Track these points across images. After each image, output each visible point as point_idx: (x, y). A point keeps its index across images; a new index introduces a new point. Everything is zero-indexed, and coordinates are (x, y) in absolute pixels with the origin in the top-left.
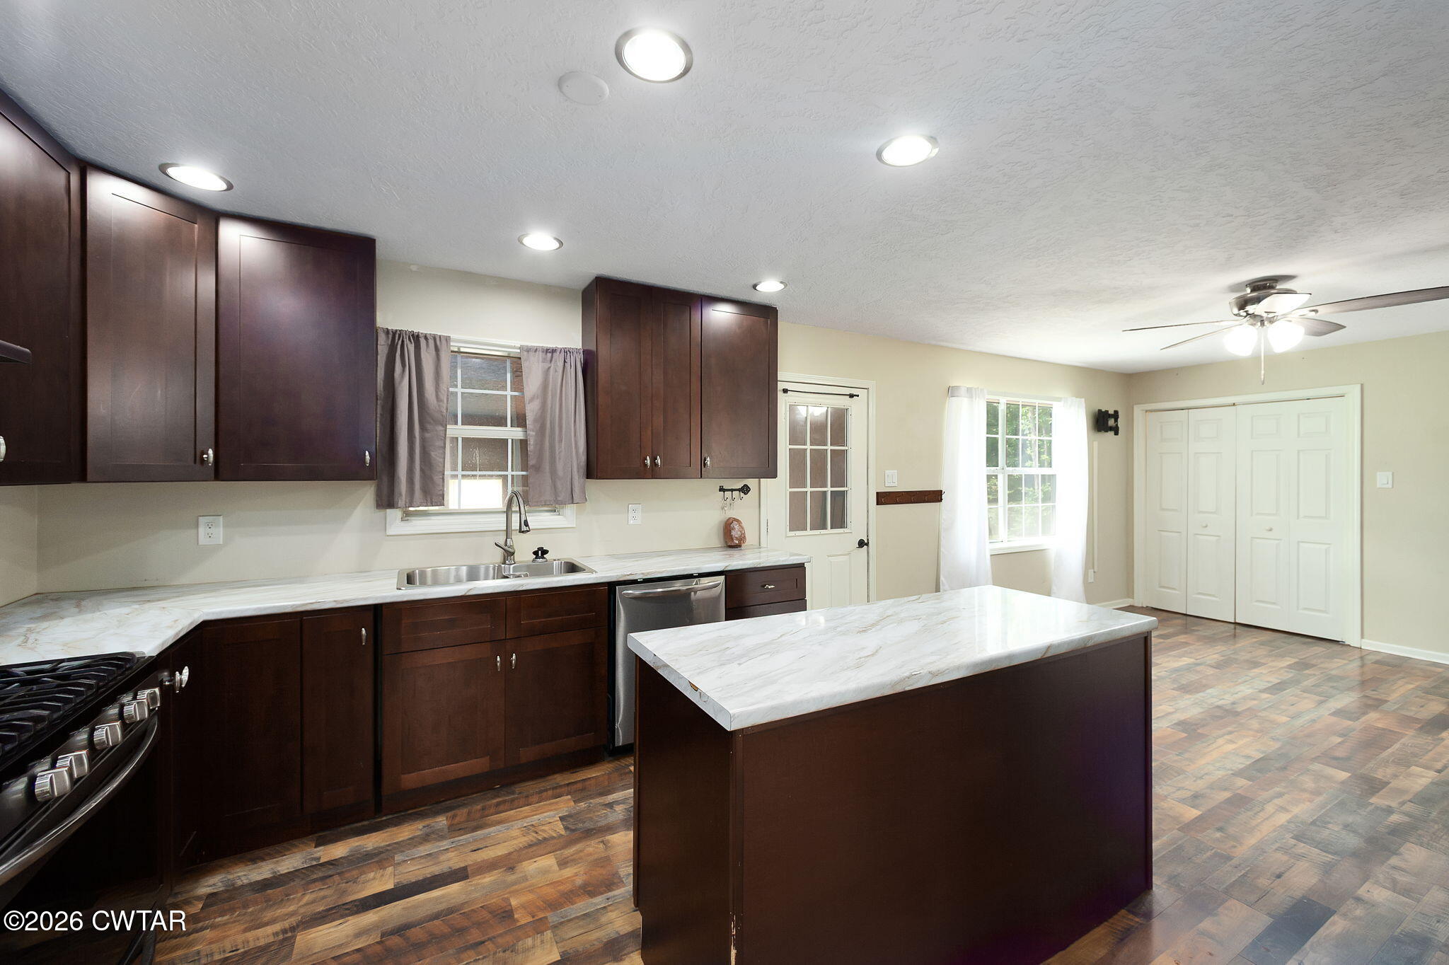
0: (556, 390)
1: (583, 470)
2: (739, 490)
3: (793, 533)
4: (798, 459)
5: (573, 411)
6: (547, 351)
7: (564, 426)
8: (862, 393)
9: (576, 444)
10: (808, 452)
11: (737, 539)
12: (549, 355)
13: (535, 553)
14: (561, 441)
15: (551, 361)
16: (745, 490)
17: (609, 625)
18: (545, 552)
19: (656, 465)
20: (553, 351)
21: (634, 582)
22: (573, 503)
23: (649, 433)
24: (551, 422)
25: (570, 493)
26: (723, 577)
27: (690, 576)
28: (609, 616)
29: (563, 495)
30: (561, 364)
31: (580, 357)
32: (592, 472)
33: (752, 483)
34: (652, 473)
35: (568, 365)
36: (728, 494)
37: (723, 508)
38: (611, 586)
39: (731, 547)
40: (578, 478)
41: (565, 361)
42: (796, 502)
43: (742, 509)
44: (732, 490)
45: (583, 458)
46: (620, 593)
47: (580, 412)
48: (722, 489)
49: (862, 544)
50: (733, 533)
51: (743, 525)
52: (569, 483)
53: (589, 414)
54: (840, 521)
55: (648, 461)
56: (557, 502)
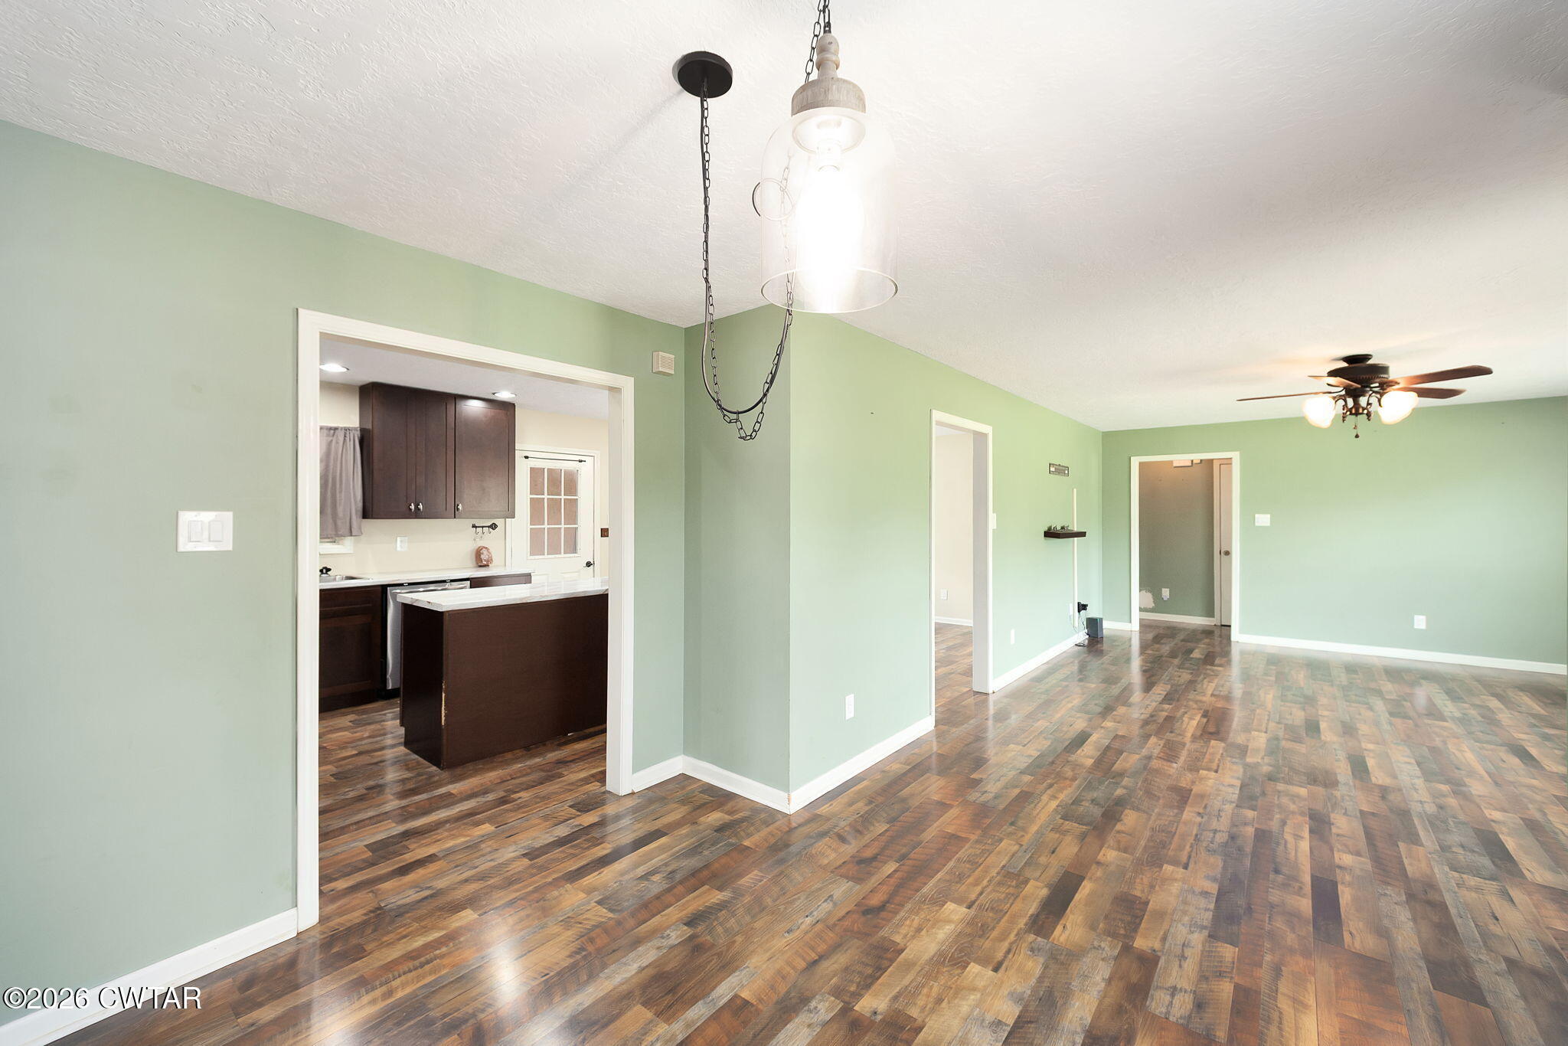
0: (337, 459)
1: (360, 513)
2: (489, 527)
3: (533, 557)
4: (536, 506)
5: (352, 473)
6: (331, 429)
7: (344, 481)
8: (589, 460)
9: (354, 494)
10: (546, 500)
11: (485, 561)
12: (332, 432)
13: (321, 571)
14: (341, 492)
15: (333, 436)
16: (494, 526)
17: (382, 614)
18: (328, 570)
19: (419, 509)
20: (336, 429)
21: (402, 585)
22: (351, 536)
23: (414, 487)
24: (333, 479)
25: (348, 527)
26: (469, 582)
27: (444, 581)
28: (382, 606)
29: (344, 529)
30: (341, 439)
31: (358, 434)
32: (367, 514)
33: (499, 522)
34: (417, 515)
35: (348, 439)
36: (479, 530)
37: (475, 540)
38: (383, 589)
39: (481, 566)
40: (356, 519)
41: (345, 436)
42: (536, 536)
43: (490, 541)
44: (483, 527)
45: (360, 505)
46: (391, 590)
47: (357, 472)
48: (474, 526)
49: (589, 564)
50: (482, 556)
51: (491, 550)
52: (348, 524)
53: (365, 473)
54: (573, 548)
55: (413, 507)
56: (337, 535)
